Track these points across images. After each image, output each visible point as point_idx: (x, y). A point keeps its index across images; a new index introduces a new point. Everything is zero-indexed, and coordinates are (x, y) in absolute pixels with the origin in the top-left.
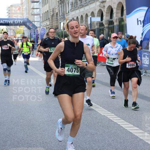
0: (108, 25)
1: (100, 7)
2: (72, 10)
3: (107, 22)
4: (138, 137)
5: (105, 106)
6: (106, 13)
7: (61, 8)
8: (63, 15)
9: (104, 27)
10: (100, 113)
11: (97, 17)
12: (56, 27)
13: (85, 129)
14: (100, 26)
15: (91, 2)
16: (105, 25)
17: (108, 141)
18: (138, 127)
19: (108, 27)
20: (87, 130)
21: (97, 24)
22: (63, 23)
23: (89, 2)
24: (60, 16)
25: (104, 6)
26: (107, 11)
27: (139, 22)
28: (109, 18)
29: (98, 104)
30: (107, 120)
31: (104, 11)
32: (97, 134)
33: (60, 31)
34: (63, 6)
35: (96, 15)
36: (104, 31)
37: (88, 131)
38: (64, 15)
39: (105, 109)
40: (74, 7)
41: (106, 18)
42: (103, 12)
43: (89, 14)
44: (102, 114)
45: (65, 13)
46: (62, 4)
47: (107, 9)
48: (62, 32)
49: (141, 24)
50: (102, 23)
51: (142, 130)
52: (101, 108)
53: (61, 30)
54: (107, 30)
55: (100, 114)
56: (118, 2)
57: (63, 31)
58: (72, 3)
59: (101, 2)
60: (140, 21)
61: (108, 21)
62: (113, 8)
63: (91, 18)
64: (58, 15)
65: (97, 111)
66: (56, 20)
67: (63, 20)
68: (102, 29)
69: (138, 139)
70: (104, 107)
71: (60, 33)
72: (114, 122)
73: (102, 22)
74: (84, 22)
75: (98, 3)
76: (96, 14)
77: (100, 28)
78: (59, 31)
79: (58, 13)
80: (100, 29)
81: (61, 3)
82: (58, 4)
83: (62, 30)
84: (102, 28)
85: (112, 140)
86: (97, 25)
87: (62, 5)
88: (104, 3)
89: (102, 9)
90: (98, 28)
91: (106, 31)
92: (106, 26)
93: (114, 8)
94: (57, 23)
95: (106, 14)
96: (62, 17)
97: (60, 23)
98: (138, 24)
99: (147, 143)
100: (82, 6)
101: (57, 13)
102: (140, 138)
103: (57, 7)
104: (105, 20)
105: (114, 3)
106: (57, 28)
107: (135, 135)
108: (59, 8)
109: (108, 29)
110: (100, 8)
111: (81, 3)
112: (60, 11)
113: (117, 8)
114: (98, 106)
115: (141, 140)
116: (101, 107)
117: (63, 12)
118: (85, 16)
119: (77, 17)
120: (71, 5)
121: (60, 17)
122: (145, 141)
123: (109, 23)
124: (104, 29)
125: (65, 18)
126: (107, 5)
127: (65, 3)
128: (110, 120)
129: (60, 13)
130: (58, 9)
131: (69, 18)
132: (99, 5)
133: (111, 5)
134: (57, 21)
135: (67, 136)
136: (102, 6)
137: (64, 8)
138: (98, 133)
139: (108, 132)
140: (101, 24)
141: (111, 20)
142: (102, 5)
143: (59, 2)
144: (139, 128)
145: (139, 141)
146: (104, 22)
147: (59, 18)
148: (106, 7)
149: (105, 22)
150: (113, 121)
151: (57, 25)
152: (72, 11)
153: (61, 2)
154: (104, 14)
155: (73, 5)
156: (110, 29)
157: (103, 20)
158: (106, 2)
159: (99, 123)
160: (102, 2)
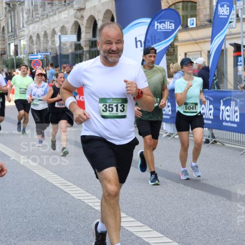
0: (90, 48)
1: (75, 17)
2: (29, 22)
3: (88, 43)
4: (133, 233)
5: (81, 184)
6: (86, 27)
7: (10, 19)
8: (13, 30)
9: (83, 51)
10: (72, 195)
11: (71, 34)
12: (1, 51)
13: (45, 224)
14: (76, 49)
15: (60, 10)
16: (84, 47)
17: (84, 242)
18: (133, 217)
19: (89, 52)
20: (49, 225)
21: (71, 46)
22: (13, 43)
23: (58, 9)
24: (8, 32)
25: (82, 17)
26: (87, 24)
27: (139, 43)
28: (90, 36)
29: (70, 181)
30: (83, 207)
31: (83, 25)
32: (66, 230)
33: (9, 58)
34: (14, 16)
35: (69, 31)
36: (83, 57)
37: (50, 227)
38: (15, 31)
39: (81, 188)
40: (33, 17)
41: (86, 35)
42: (81, 26)
43: (58, 30)
44: (76, 196)
45: (16, 27)
46: (12, 13)
47: (87, 20)
48: (13, 59)
49: (141, 46)
50: (80, 45)
51: (141, 222)
52: (76, 186)
53: (10, 56)
54: (88, 55)
55: (73, 197)
56: (105, 10)
57: (15, 58)
58: (29, 10)
59: (77, 10)
60: (140, 41)
61: (89, 41)
62: (97, 19)
63: (60, 36)
64: (6, 32)
65: (68, 192)
66: (2, 39)
67: (14, 39)
68: (80, 54)
69: (133, 237)
70: (79, 185)
71: (8, 62)
72: (95, 209)
73: (79, 42)
74: (50, 43)
75: (72, 12)
76: (68, 29)
77: (76, 53)
78: (7, 57)
79: (6, 28)
80: (77, 55)
81: (9, 11)
82: (4, 13)
83: (13, 57)
84: (79, 52)
85: (90, 240)
86: (71, 48)
87: (12, 15)
88: (82, 11)
89: (79, 22)
90: (72, 53)
91: (86, 57)
92: (85, 49)
93: (99, 20)
94: (4, 44)
95: (86, 30)
96: (11, 34)
97: (9, 44)
98: (137, 47)
99: (148, 243)
100: (45, 16)
101: (4, 27)
102: (137, 235)
103: (3, 18)
104: (84, 40)
105: (98, 12)
106: (5, 53)
107: (128, 230)
108: (7, 20)
109: (90, 54)
110: (76, 20)
111: (44, 11)
112: (8, 24)
113: (103, 19)
114: (70, 184)
115: (138, 238)
116: (74, 185)
117: (13, 26)
118: (50, 33)
119: (38, 34)
120: (26, 13)
121: (9, 35)
122: (144, 239)
123: (90, 45)
124: (82, 54)
125: (17, 36)
126: (87, 14)
127: (17, 11)
128: (89, 206)
129: (8, 28)
130: (4, 20)
131: (24, 36)
132: (74, 14)
133: (93, 14)
134: (4, 40)
135: (15, 237)
136: (80, 17)
137: (14, 20)
138: (68, 229)
139: (84, 227)
140: (78, 47)
141: (94, 39)
142: (79, 14)
143: (6, 9)
144: (135, 218)
145: (134, 240)
146: (82, 42)
147: (6, 36)
148: (86, 18)
149: (84, 43)
150: (93, 208)
151: (4, 49)
152: (29, 25)
153: (10, 9)
154: (83, 29)
155: (30, 13)
156: (93, 54)
157: (82, 40)
158: (85, 10)
159: (70, 213)
160: (79, 10)
